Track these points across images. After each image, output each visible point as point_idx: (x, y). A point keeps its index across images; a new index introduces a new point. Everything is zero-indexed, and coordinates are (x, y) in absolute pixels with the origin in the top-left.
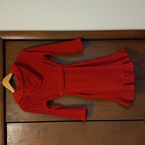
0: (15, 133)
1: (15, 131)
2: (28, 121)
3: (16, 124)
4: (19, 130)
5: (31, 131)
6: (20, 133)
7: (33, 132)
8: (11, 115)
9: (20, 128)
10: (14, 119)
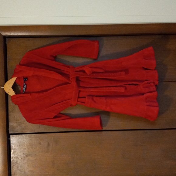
0: (20, 146)
1: (20, 144)
2: (35, 132)
3: (21, 136)
4: (25, 142)
5: (39, 143)
6: (26, 146)
7: (41, 144)
8: (15, 125)
9: (25, 140)
10: (19, 129)
